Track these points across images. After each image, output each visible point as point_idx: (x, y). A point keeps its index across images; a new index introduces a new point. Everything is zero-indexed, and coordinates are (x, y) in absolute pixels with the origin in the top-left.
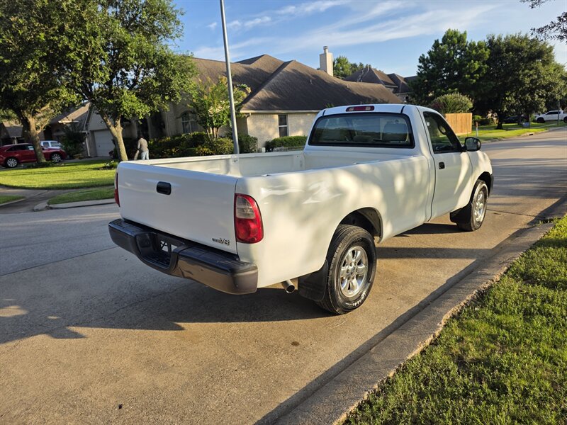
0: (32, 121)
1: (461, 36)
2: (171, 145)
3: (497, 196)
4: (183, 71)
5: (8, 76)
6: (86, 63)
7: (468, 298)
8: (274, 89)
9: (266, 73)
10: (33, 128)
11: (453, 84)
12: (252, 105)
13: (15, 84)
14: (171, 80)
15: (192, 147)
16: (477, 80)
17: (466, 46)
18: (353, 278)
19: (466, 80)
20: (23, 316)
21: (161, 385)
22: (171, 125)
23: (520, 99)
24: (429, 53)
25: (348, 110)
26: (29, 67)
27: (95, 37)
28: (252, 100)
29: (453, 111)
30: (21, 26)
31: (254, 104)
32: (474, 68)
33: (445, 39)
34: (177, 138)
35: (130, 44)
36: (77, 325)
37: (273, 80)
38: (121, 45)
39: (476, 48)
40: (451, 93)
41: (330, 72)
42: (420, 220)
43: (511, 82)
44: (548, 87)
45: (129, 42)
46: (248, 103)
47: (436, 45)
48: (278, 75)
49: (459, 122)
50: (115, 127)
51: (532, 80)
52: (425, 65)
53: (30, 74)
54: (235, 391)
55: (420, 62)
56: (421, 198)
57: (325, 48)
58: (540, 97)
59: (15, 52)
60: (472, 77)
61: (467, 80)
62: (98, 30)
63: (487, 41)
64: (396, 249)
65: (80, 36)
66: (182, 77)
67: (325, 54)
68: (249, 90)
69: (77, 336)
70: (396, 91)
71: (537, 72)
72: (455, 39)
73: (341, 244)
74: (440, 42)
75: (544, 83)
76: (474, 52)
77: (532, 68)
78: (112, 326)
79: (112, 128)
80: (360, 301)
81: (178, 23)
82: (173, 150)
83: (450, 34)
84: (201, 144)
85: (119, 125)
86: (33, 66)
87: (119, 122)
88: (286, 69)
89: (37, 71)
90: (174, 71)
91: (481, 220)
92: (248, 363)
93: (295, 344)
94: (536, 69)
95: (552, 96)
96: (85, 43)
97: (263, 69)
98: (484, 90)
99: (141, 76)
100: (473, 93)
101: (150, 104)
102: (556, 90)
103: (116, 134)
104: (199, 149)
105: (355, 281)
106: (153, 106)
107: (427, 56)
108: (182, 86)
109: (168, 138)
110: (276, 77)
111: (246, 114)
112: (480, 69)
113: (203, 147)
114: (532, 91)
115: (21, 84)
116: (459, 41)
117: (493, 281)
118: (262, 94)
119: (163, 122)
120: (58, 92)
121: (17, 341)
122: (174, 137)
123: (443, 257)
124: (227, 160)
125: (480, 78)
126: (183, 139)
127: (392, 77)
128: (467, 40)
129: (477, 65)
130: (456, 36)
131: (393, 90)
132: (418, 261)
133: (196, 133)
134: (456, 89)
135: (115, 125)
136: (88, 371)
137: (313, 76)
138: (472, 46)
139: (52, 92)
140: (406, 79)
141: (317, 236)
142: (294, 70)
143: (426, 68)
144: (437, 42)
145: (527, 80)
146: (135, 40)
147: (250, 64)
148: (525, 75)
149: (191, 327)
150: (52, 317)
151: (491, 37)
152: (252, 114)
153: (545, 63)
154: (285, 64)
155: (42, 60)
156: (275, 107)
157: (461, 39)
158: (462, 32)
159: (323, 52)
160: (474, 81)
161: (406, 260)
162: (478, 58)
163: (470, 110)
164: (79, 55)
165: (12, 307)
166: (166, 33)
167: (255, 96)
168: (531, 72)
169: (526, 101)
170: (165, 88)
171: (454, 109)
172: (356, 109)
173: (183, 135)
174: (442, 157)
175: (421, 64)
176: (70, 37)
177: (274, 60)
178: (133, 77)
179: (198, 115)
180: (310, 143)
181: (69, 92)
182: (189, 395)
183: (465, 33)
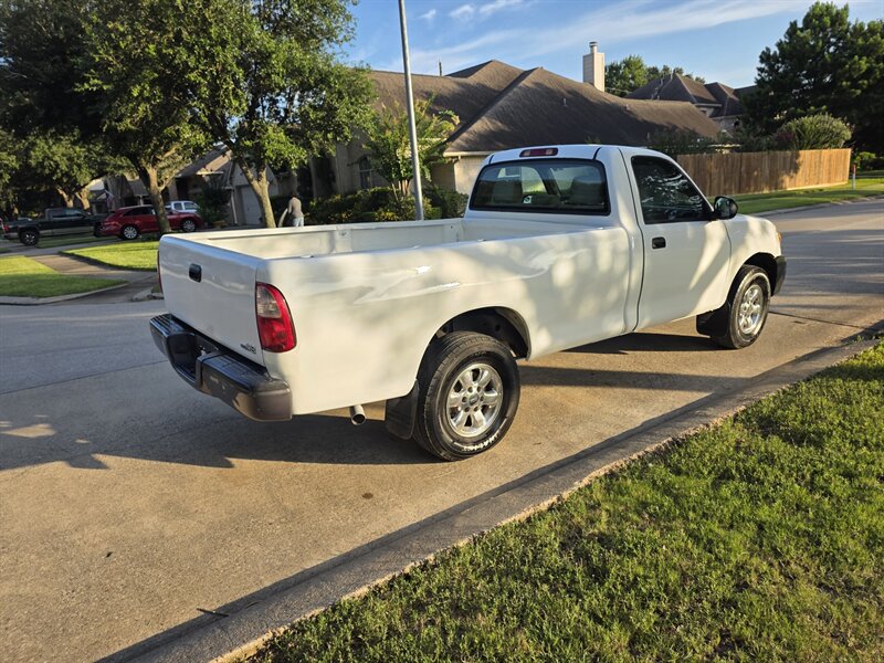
0: (152, 172)
1: (838, 13)
2: (340, 207)
3: (820, 293)
4: (354, 94)
5: (109, 109)
6: (215, 88)
7: (648, 449)
8: (501, 117)
9: (491, 89)
10: (154, 182)
11: (820, 98)
12: (463, 144)
13: (120, 120)
14: (336, 109)
15: (370, 210)
16: (863, 91)
17: (847, 31)
18: (476, 410)
19: (842, 91)
20: (49, 437)
21: (169, 532)
22: (343, 176)
24: (780, 45)
25: (522, 155)
26: (135, 94)
27: (224, 47)
28: (465, 135)
29: (815, 144)
30: (123, 35)
31: (467, 141)
32: (860, 69)
33: (807, 20)
34: (349, 197)
35: (274, 56)
36: (106, 452)
37: (501, 103)
38: (264, 57)
39: (864, 34)
40: (815, 113)
41: (600, 84)
42: (615, 328)
45: (274, 53)
46: (458, 141)
47: (792, 31)
48: (510, 94)
49: (826, 163)
50: (259, 181)
52: (771, 67)
53: (139, 105)
54: (256, 549)
55: (762, 61)
56: (613, 295)
57: (592, 45)
59: (117, 74)
60: (855, 85)
61: (844, 91)
62: (228, 36)
64: (592, 373)
65: (203, 47)
66: (352, 104)
67: (592, 54)
68: (457, 120)
69: (100, 465)
70: (717, 113)
72: (827, 20)
73: (447, 359)
74: (800, 25)
76: (860, 41)
78: (146, 457)
79: (255, 183)
80: (486, 443)
81: (348, 18)
82: (344, 215)
83: (817, 11)
84: (383, 206)
85: (264, 179)
86: (141, 93)
87: (264, 174)
88: (525, 83)
89: (147, 100)
90: (340, 93)
91: (755, 333)
92: (292, 516)
93: (368, 496)
96: (210, 57)
97: (488, 84)
98: (876, 107)
99: (296, 103)
100: (854, 113)
101: (307, 146)
103: (259, 191)
104: (380, 213)
105: (478, 415)
106: (311, 147)
107: (774, 50)
108: (352, 118)
109: (338, 197)
110: (506, 97)
111: (452, 157)
112: (870, 71)
113: (386, 211)
115: (129, 121)
116: (833, 24)
117: (707, 426)
118: (481, 125)
119: (333, 173)
120: (178, 131)
121: (28, 468)
122: (346, 195)
123: (663, 387)
124: (331, 232)
125: (869, 85)
126: (358, 200)
127: (714, 89)
128: (849, 20)
129: (864, 64)
130: (829, 14)
131: (712, 110)
132: (619, 391)
133: (377, 188)
134: (824, 107)
135: (259, 178)
136: (92, 509)
137: (569, 92)
138: (858, 31)
139: (169, 131)
140: (737, 92)
141: (399, 345)
142: (536, 84)
143: (772, 70)
144: (793, 25)
146: (284, 49)
147: (466, 77)
149: (243, 465)
150: (82, 441)
152: (462, 157)
154: (525, 74)
155: (153, 83)
156: (501, 145)
157: (838, 18)
158: (840, 8)
159: (589, 52)
160: (859, 92)
161: (598, 389)
162: (867, 51)
163: (847, 144)
164: (203, 75)
165: (41, 426)
166: (329, 35)
167: (471, 129)
170: (328, 120)
171: (817, 142)
172: (533, 153)
173: (359, 192)
174: (660, 229)
175: (763, 66)
176: (190, 50)
177: (507, 68)
178: (284, 105)
179: (381, 161)
180: (471, 208)
181: (192, 129)
182: (196, 549)
183: (846, 8)
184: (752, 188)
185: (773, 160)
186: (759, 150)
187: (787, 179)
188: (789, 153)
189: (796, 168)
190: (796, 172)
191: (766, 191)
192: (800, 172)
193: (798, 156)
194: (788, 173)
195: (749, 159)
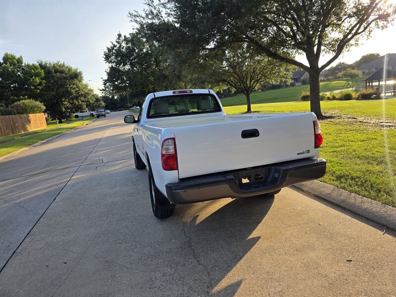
1: (18, 59)
11: (23, 93)
16: (40, 91)
17: (25, 66)
19: (32, 90)
23: (71, 103)
25: (174, 93)
32: (37, 82)
33: (5, 59)
39: (33, 69)
40: (25, 99)
43: (64, 92)
44: (85, 96)
49: (38, 120)
51: (76, 91)
58: (82, 101)
60: (36, 88)
63: (37, 64)
71: (78, 87)
72: (15, 61)
75: (83, 93)
76: (33, 71)
77: (74, 84)
83: (9, 56)
94: (76, 84)
95: (89, 101)
98: (47, 97)
102: (89, 97)
112: (40, 84)
114: (77, 98)
116: (18, 62)
125: (42, 89)
128: (24, 62)
129: (38, 80)
130: (14, 58)
134: (26, 97)
138: (28, 66)
145: (73, 91)
148: (71, 88)
151: (40, 62)
153: (80, 81)
157: (20, 61)
158: (19, 56)
160: (39, 91)
162: (37, 75)
163: (44, 112)
168: (75, 86)
169: (75, 105)
171: (33, 111)
180: (148, 117)
183: (21, 57)
184: (17, 131)
185: (21, 118)
186: (15, 114)
187: (27, 126)
188: (25, 115)
189: (29, 121)
190: (30, 123)
191: (23, 133)
192: (31, 123)
193: (29, 117)
194: (28, 124)
195: (12, 118)
